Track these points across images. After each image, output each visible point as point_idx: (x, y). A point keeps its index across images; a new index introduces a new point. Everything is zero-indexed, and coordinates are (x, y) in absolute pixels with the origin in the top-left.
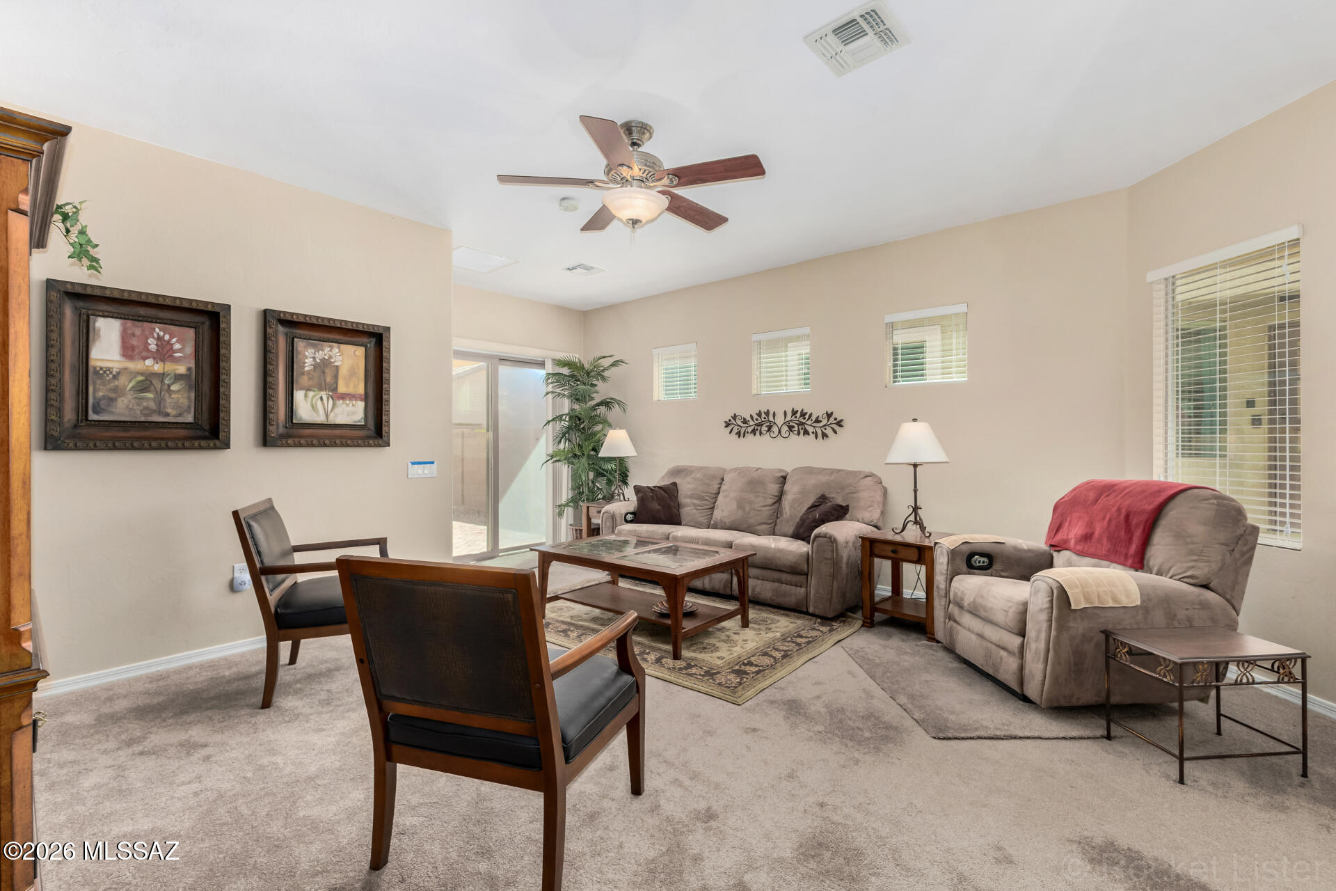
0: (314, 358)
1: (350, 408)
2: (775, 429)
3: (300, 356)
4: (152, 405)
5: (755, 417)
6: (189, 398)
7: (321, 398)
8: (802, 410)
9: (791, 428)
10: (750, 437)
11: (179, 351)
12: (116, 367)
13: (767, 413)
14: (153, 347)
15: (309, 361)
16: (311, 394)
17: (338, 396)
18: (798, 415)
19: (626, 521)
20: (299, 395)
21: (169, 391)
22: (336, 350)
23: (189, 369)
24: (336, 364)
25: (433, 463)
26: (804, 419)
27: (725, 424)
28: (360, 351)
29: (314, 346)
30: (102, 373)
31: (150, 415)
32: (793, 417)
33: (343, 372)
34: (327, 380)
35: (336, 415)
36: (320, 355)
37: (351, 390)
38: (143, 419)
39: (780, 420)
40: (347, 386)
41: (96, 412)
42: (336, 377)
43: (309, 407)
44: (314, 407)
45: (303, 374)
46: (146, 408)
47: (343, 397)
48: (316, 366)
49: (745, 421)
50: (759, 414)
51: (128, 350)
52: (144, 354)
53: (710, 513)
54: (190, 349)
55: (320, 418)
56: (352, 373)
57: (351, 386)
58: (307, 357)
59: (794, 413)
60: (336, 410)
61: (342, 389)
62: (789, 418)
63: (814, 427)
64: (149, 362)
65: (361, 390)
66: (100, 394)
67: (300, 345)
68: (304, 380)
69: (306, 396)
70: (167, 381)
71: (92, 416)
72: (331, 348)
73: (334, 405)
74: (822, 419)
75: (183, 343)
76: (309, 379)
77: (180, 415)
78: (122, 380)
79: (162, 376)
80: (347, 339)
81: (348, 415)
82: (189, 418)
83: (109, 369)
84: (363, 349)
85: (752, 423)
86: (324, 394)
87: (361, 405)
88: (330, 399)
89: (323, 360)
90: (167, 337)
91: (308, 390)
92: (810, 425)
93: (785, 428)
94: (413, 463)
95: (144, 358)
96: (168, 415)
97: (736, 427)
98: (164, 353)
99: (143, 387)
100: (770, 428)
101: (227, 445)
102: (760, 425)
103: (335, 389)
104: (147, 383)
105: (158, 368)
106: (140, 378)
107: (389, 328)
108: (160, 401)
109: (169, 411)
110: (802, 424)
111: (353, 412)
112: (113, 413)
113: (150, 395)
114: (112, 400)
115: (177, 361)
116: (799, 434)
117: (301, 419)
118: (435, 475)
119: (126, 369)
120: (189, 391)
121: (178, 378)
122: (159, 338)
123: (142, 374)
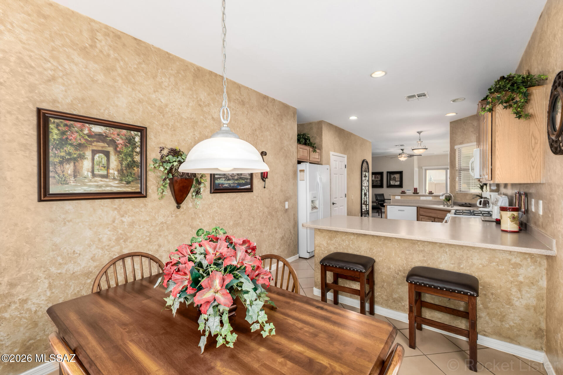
15: (392, 177)
17: (396, 181)
20: (391, 181)
22: (396, 175)
29: (393, 175)
33: (397, 178)
34: (394, 179)
43: (392, 183)
45: (391, 179)
47: (397, 181)
55: (393, 184)
56: (398, 178)
60: (396, 183)
61: (396, 180)
65: (399, 180)
67: (391, 175)
75: (379, 176)
80: (398, 174)
84: (400, 175)
86: (394, 181)
87: (399, 182)
89: (394, 177)
98: (378, 178)
101: (383, 187)
107: (403, 171)
108: (379, 183)
111: (398, 183)
121: (379, 180)
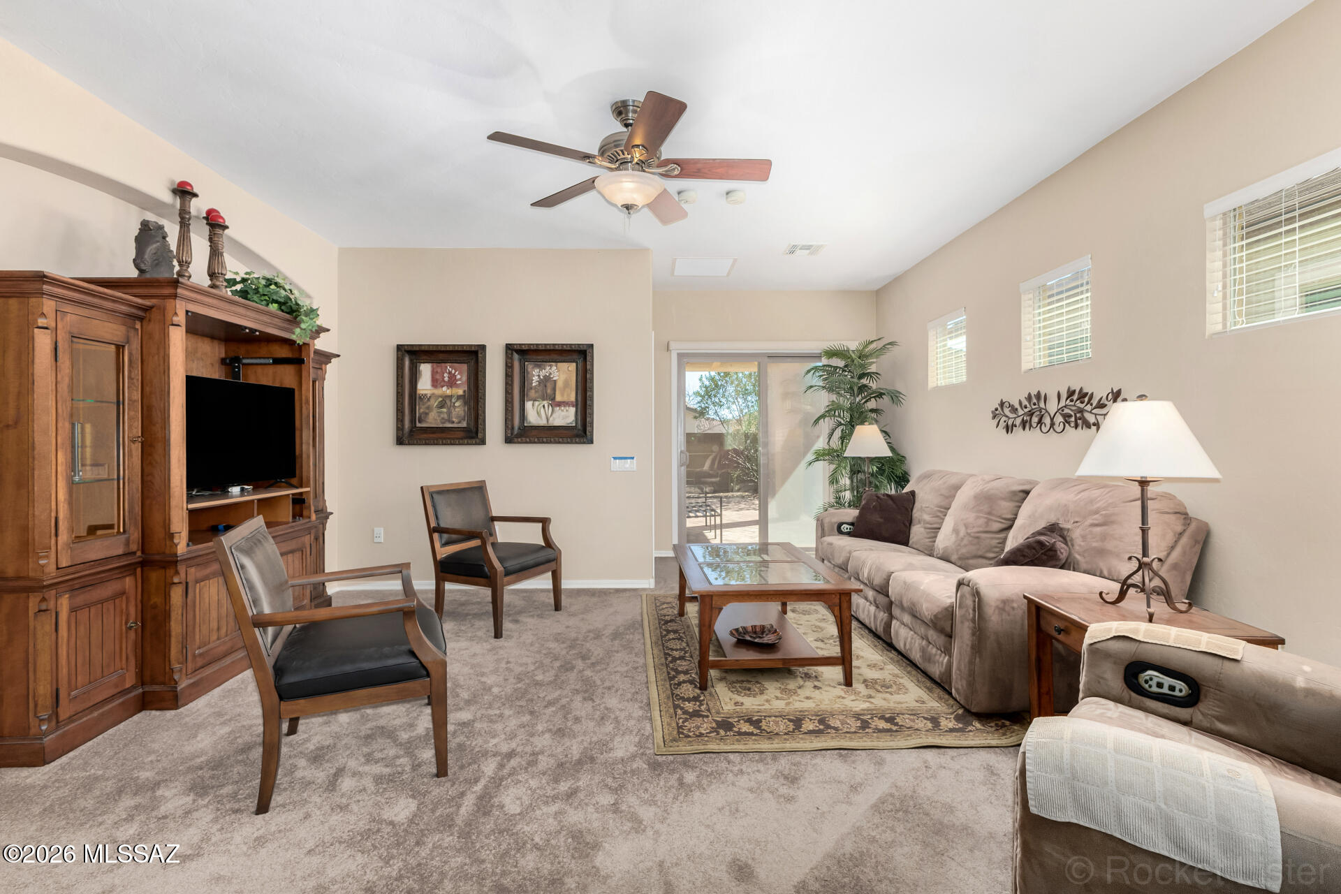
0: (539, 376)
1: (564, 413)
2: (1047, 420)
3: (529, 376)
4: (446, 416)
5: (1025, 402)
6: (464, 410)
7: (544, 406)
8: (1081, 389)
9: (1066, 417)
10: (1018, 431)
11: (460, 379)
12: (429, 393)
13: (1038, 396)
14: (446, 379)
15: (535, 378)
16: (537, 403)
17: (555, 404)
18: (1075, 397)
19: (840, 532)
20: (529, 405)
21: (454, 407)
22: (554, 368)
23: (464, 391)
24: (555, 379)
25: (633, 458)
26: (1082, 403)
27: (991, 415)
28: (573, 366)
29: (539, 367)
30: (422, 397)
31: (444, 423)
32: (1068, 401)
33: (560, 384)
34: (548, 392)
35: (554, 419)
36: (543, 373)
37: (565, 399)
38: (441, 426)
39: (1052, 406)
40: (562, 395)
41: (420, 422)
42: (554, 389)
43: (536, 414)
44: (538, 413)
45: (531, 388)
46: (443, 418)
47: (559, 404)
48: (540, 382)
49: (1014, 410)
50: (1029, 398)
51: (435, 383)
52: (442, 384)
53: (933, 535)
54: (465, 378)
55: (543, 422)
56: (565, 385)
57: (565, 396)
58: (534, 376)
59: (1071, 393)
60: (554, 415)
61: (558, 398)
62: (1062, 403)
63: (1096, 415)
64: (445, 389)
65: (573, 398)
66: (422, 410)
67: (529, 366)
68: (532, 394)
69: (533, 405)
70: (453, 401)
71: (418, 425)
72: (551, 366)
73: (553, 411)
74: (1106, 403)
75: (461, 373)
76: (536, 392)
77: (459, 422)
78: (432, 400)
79: (451, 397)
80: (563, 358)
81: (563, 419)
82: (464, 424)
83: (426, 395)
84: (574, 364)
85: (1021, 412)
86: (545, 403)
87: (573, 410)
88: (550, 407)
89: (545, 377)
90: (453, 372)
91: (535, 400)
92: (1091, 412)
93: (1059, 419)
94: (615, 458)
95: (442, 387)
96: (453, 422)
97: (1004, 419)
98: (452, 383)
99: (441, 405)
100: (1040, 422)
101: (483, 442)
102: (1031, 414)
103: (553, 399)
104: (444, 402)
105: (449, 392)
106: (440, 399)
107: (592, 345)
108: (449, 413)
109: (454, 420)
110: (1081, 411)
111: (566, 417)
112: (427, 422)
113: (445, 410)
114: (427, 414)
115: (458, 386)
116: (1076, 427)
117: (530, 423)
118: (635, 469)
119: (433, 394)
120: (464, 406)
121: (459, 397)
122: (450, 373)
123: (441, 397)
